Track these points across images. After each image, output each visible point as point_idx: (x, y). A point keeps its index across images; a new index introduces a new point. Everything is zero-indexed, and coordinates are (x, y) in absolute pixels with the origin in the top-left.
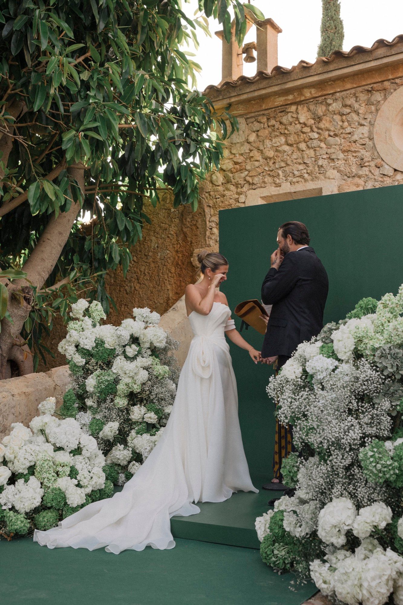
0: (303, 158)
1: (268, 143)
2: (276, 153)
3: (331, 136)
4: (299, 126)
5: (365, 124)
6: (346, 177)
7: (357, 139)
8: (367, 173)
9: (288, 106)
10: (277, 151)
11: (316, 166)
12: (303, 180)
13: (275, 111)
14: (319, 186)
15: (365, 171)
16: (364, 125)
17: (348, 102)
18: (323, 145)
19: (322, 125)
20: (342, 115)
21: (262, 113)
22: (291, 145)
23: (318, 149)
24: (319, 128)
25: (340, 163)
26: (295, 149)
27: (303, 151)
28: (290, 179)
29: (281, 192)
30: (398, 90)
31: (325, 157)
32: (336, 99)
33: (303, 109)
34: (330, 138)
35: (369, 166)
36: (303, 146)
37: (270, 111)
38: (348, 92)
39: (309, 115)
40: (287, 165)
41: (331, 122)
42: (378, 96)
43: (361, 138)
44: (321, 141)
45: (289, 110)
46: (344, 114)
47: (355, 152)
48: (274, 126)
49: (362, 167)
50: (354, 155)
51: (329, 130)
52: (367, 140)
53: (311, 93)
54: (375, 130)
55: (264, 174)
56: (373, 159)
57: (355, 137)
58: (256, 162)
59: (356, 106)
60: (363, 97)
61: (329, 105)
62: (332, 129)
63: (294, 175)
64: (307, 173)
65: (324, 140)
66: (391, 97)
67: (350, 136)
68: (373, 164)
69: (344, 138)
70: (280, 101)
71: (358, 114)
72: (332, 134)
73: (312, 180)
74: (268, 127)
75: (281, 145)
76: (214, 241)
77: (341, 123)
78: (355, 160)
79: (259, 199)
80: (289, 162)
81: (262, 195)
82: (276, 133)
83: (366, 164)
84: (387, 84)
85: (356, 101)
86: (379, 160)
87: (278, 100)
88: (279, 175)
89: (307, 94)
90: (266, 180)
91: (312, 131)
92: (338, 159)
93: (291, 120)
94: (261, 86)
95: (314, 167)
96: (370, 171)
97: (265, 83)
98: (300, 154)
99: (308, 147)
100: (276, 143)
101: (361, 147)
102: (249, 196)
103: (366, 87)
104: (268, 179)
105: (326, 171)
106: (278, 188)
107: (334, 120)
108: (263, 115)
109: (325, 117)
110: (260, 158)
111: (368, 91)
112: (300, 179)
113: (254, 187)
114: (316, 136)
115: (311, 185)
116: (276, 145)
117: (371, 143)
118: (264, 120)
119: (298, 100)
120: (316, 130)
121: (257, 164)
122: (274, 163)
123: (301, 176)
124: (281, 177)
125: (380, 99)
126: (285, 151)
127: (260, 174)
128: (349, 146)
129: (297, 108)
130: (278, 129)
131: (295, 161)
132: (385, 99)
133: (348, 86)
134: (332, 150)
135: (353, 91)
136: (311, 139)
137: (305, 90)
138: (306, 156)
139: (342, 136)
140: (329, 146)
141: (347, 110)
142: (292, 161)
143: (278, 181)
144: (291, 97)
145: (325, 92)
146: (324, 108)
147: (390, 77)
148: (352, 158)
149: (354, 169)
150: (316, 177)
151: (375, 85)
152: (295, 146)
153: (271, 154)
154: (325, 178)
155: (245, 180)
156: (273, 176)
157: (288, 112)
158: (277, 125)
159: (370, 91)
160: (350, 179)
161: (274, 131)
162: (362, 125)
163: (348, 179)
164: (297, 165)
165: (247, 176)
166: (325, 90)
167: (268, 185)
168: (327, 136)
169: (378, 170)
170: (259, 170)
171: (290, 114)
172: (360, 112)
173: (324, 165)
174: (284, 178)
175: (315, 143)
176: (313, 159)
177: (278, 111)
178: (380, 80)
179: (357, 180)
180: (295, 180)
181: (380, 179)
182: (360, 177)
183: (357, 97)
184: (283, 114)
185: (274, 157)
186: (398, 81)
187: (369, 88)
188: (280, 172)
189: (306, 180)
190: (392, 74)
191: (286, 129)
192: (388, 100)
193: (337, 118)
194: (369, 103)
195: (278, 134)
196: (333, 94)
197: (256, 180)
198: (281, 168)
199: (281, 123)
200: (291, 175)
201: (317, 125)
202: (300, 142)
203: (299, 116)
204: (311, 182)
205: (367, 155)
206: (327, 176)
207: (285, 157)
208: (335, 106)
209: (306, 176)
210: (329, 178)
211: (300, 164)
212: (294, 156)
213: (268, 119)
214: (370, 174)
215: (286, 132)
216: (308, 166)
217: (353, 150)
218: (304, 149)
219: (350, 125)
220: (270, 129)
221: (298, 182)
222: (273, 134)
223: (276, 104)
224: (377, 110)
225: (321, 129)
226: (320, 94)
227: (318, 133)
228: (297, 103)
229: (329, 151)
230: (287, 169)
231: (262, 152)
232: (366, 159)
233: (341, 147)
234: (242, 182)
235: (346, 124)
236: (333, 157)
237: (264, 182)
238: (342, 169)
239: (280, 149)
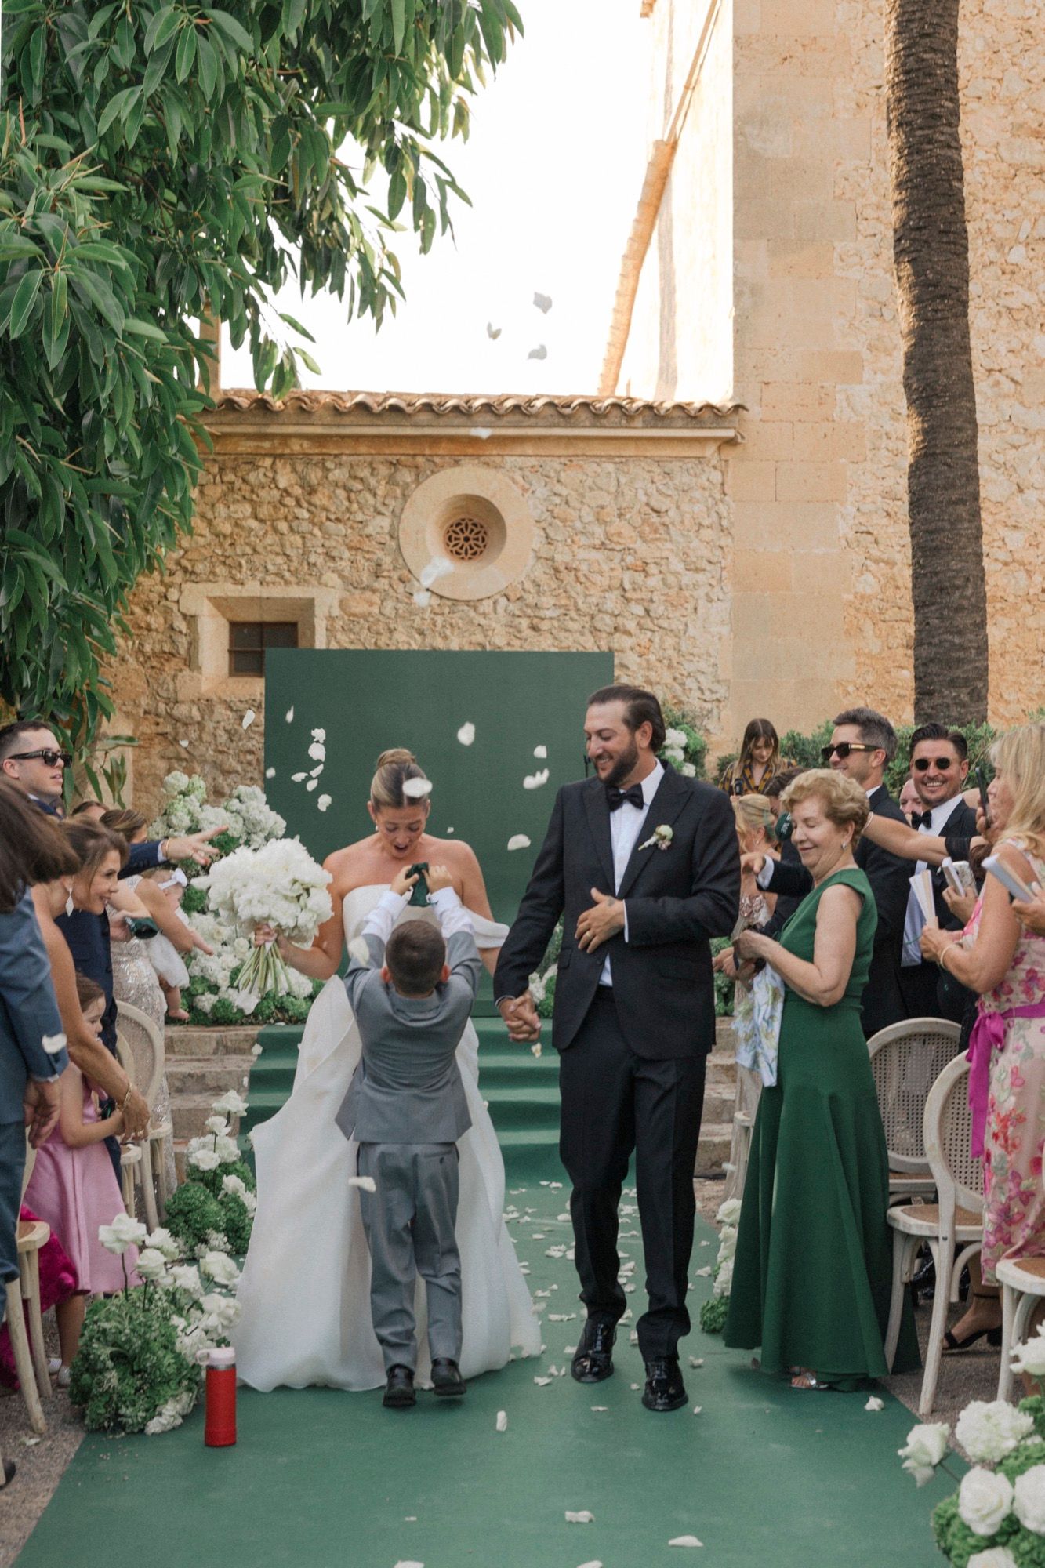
0: (282, 546)
1: (221, 509)
2: (236, 530)
3: (331, 520)
4: (276, 494)
5: (386, 513)
6: (350, 587)
7: (373, 533)
8: (387, 587)
9: (258, 458)
10: (237, 525)
11: (305, 563)
12: (282, 582)
13: (235, 459)
14: (308, 595)
15: (382, 584)
16: (383, 514)
17: (361, 475)
18: (316, 531)
19: (317, 499)
20: (349, 491)
21: (211, 457)
22: (262, 521)
23: (309, 536)
24: (310, 503)
25: (343, 564)
26: (269, 529)
27: (282, 534)
28: (260, 575)
29: (245, 594)
30: (438, 475)
31: (320, 550)
32: (341, 464)
33: (284, 466)
34: (329, 523)
35: (389, 577)
36: (283, 526)
37: (226, 457)
38: (361, 458)
39: (293, 478)
40: (255, 550)
41: (330, 498)
42: (406, 476)
43: (378, 533)
44: (314, 524)
45: (260, 464)
46: (351, 491)
47: (368, 552)
48: (232, 483)
49: (377, 577)
50: (367, 556)
51: (327, 510)
52: (388, 537)
53: (301, 445)
54: (401, 526)
55: (214, 559)
56: (395, 568)
57: (370, 530)
58: (199, 538)
59: (373, 482)
60: (384, 471)
61: (329, 470)
62: (333, 509)
63: (267, 571)
64: (289, 570)
65: (321, 527)
66: (427, 482)
67: (360, 526)
68: (395, 575)
69: (352, 528)
70: (246, 446)
71: (375, 495)
72: (333, 517)
73: (298, 584)
74: (222, 482)
75: (245, 518)
76: (117, 659)
77: (346, 503)
78: (366, 564)
79: (206, 601)
80: (259, 549)
81: (211, 595)
82: (236, 496)
83: (385, 574)
84: (420, 460)
85: (372, 474)
86: (405, 572)
87: (243, 443)
88: (240, 565)
89: (296, 446)
90: (217, 570)
91: (299, 504)
92: (341, 559)
93: (263, 480)
94: (225, 419)
95: (301, 563)
96: (391, 585)
97: (231, 417)
98: (277, 539)
99: (291, 529)
100: (236, 512)
101: (377, 546)
102: (186, 593)
103: (390, 458)
104: (221, 570)
105: (321, 574)
106: (240, 587)
107: (336, 497)
108: (215, 461)
109: (320, 488)
110: (206, 532)
111: (391, 463)
112: (278, 579)
113: (193, 577)
114: (306, 515)
115: (296, 592)
116: (236, 516)
117: (393, 544)
118: (215, 470)
119: (279, 451)
120: (305, 505)
121: (201, 541)
122: (232, 545)
123: (278, 574)
124: (244, 569)
125: (409, 480)
126: (251, 530)
127: (205, 559)
128: (360, 541)
129: (274, 463)
130: (240, 489)
131: (269, 548)
132: (418, 482)
133: (363, 449)
134: (333, 543)
135: (369, 459)
136: (297, 518)
137: (294, 440)
138: (288, 543)
139: (350, 523)
140: (327, 535)
141: (358, 486)
142: (265, 548)
143: (238, 576)
144: (267, 444)
145: (324, 451)
146: (320, 474)
147: (427, 452)
148: (363, 561)
149: (366, 578)
150: (305, 581)
151: (403, 458)
152: (268, 523)
153: (227, 528)
154: (320, 584)
155: (178, 563)
156: (230, 566)
157: (258, 467)
158: (238, 483)
159: (394, 465)
160: (357, 592)
161: (232, 490)
162: (379, 513)
163: (353, 591)
164: (274, 556)
165: (183, 557)
166: (324, 447)
167: (221, 579)
168: (324, 519)
169: (402, 585)
170: (205, 552)
171: (261, 471)
172: (379, 492)
173: (318, 564)
174: (249, 573)
175: (305, 527)
176: (301, 551)
177: (240, 461)
178: (412, 452)
179: (368, 594)
180: (269, 578)
181: (406, 600)
182: (374, 591)
183: (373, 469)
184: (250, 466)
185: (232, 534)
186: (437, 460)
187: (394, 459)
188: (243, 562)
189: (287, 583)
190: (430, 449)
191: (252, 491)
192: (423, 486)
193: (341, 493)
194: (391, 481)
195: (239, 498)
196: (336, 456)
197: (200, 567)
198: (244, 555)
199: (244, 481)
200: (261, 569)
201: (307, 497)
202: (278, 519)
203: (279, 477)
204: (295, 587)
205: (387, 562)
206: (323, 581)
207: (253, 539)
208: (338, 474)
209: (287, 575)
210: (326, 586)
211: (277, 554)
212: (269, 540)
213: (221, 470)
214: (391, 591)
215: (254, 497)
216: (291, 561)
217: (366, 548)
218: (286, 532)
219: (361, 508)
220: (224, 487)
221: (274, 583)
222: (230, 497)
223: (240, 449)
224: (405, 497)
225: (315, 506)
226: (317, 451)
227: (308, 510)
228: (276, 457)
229: (327, 543)
230: (255, 558)
231: (210, 523)
232: (385, 567)
233: (347, 541)
234: (173, 567)
235: (355, 506)
236: (335, 553)
237: (213, 573)
238: (346, 574)
239: (244, 523)
